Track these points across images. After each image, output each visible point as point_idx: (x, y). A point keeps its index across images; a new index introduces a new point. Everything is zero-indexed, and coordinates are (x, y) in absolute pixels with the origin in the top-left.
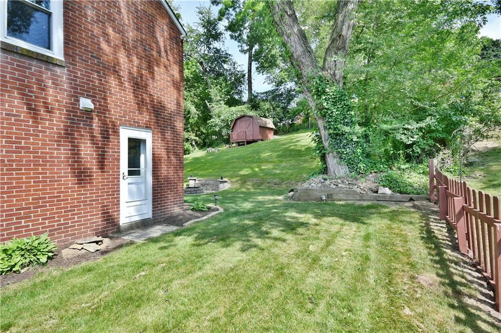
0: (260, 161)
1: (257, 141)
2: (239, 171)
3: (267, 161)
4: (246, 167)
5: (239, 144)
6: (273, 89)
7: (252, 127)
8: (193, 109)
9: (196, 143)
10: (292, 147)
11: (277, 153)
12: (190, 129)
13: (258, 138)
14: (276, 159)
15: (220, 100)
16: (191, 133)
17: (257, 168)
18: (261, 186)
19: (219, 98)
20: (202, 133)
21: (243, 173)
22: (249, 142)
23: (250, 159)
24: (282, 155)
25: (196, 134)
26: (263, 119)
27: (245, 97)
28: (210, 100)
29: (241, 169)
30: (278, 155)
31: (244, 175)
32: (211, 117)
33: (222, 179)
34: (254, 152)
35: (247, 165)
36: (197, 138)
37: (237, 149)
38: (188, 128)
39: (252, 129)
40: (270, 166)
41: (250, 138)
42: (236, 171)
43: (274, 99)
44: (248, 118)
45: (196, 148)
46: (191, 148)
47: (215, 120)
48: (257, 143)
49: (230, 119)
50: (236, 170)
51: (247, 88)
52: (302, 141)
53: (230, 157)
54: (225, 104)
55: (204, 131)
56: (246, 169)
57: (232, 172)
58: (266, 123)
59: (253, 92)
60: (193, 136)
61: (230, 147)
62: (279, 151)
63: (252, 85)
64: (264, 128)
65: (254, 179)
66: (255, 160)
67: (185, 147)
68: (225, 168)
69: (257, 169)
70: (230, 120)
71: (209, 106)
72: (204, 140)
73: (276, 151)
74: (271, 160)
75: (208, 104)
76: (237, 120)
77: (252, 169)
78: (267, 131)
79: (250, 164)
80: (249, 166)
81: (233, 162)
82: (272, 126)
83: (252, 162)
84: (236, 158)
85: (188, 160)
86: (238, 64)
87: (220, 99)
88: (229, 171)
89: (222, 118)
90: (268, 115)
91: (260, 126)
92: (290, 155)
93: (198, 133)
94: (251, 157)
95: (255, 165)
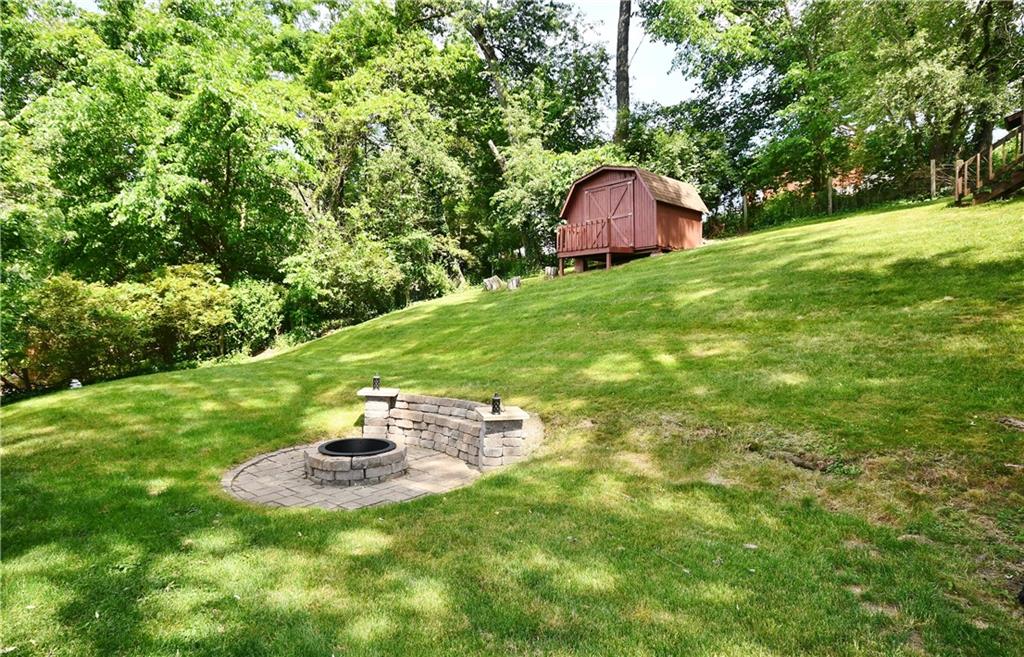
0: (676, 324)
1: (648, 255)
2: (586, 363)
3: (706, 321)
4: (616, 348)
5: (589, 262)
6: (694, 97)
7: (630, 207)
8: (452, 166)
9: (463, 265)
10: (814, 265)
11: (747, 290)
12: (445, 227)
13: (652, 243)
14: (749, 314)
15: (531, 136)
16: (448, 238)
17: (671, 352)
18: (708, 462)
19: (527, 129)
20: (481, 238)
21: (603, 378)
22: (621, 257)
23: (628, 313)
24: (772, 298)
25: (463, 240)
26: (671, 181)
27: (607, 126)
28: (502, 139)
29: (595, 352)
30: (755, 297)
31: (610, 390)
32: (502, 185)
33: (496, 410)
34: (642, 287)
35: (620, 337)
36: (465, 253)
37: (579, 278)
38: (440, 223)
39: (631, 214)
40: (730, 347)
41: (625, 243)
42: (572, 364)
43: (699, 126)
44: (618, 179)
45: (462, 279)
46: (447, 281)
47: (512, 194)
48: (647, 258)
49: (559, 189)
50: (573, 356)
51: (614, 100)
52: (847, 240)
53: (552, 305)
54: (546, 146)
55: (486, 233)
56: (619, 357)
57: (553, 369)
58: (678, 195)
59: (631, 108)
60: (452, 247)
61: (556, 274)
62: (751, 281)
63: (630, 90)
64: (672, 211)
65: (665, 417)
66: (652, 318)
67: (429, 278)
68: (529, 346)
69: (667, 360)
70: (560, 193)
71: (499, 157)
72: (484, 260)
73: (740, 282)
74: (723, 317)
75: (495, 150)
76: (579, 187)
77: (644, 355)
78: (683, 222)
79: (632, 336)
80: (628, 342)
81: (565, 324)
82: (697, 204)
83: (639, 325)
84: (571, 307)
85: (422, 313)
86: (587, 20)
87: (531, 131)
88: (541, 361)
89: (535, 183)
90: (682, 172)
91: (659, 203)
92: (819, 297)
93: (470, 237)
94: (631, 306)
95: (655, 337)
